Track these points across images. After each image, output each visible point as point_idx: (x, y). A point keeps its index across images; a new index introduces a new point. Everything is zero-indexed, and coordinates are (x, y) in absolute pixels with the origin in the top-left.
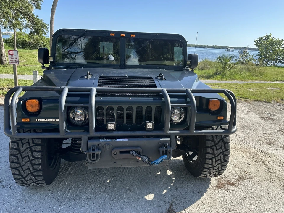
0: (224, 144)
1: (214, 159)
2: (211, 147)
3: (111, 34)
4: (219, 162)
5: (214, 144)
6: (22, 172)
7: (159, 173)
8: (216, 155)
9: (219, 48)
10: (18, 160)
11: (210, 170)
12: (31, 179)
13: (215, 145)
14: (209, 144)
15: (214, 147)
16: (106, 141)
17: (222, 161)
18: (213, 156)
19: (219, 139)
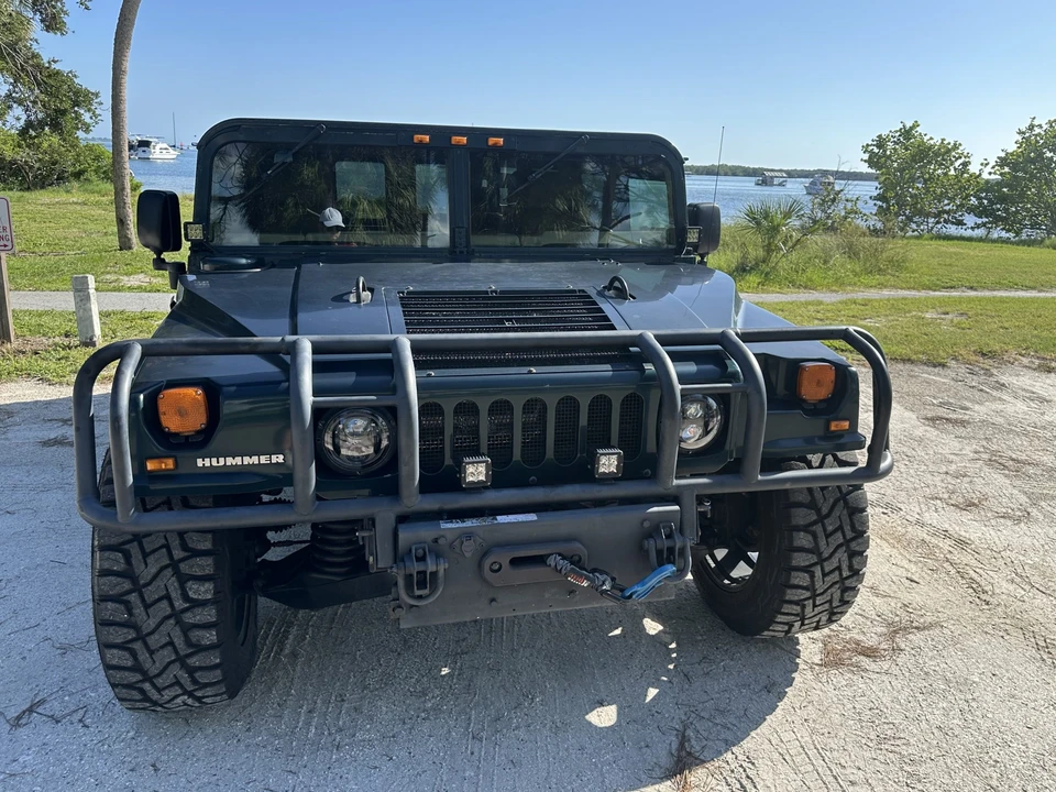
0: (851, 515)
1: (819, 567)
2: (806, 528)
3: (417, 137)
4: (835, 577)
5: (815, 517)
6: (143, 656)
7: (618, 632)
8: (826, 555)
9: (734, 175)
10: (131, 614)
11: (804, 607)
12: (178, 683)
13: (821, 519)
14: (801, 516)
15: (818, 528)
16: (460, 525)
17: (846, 573)
18: (814, 559)
19: (832, 500)
